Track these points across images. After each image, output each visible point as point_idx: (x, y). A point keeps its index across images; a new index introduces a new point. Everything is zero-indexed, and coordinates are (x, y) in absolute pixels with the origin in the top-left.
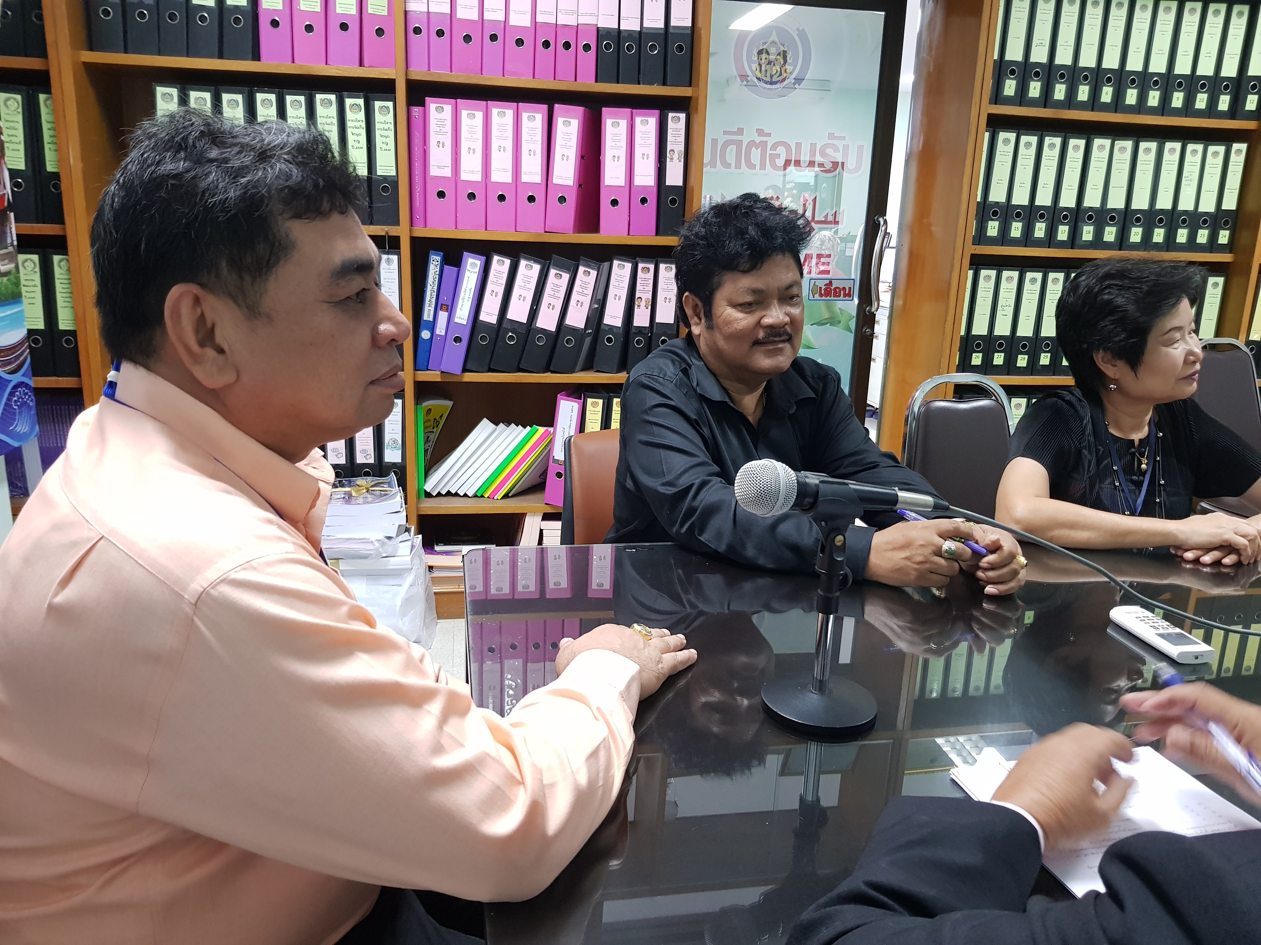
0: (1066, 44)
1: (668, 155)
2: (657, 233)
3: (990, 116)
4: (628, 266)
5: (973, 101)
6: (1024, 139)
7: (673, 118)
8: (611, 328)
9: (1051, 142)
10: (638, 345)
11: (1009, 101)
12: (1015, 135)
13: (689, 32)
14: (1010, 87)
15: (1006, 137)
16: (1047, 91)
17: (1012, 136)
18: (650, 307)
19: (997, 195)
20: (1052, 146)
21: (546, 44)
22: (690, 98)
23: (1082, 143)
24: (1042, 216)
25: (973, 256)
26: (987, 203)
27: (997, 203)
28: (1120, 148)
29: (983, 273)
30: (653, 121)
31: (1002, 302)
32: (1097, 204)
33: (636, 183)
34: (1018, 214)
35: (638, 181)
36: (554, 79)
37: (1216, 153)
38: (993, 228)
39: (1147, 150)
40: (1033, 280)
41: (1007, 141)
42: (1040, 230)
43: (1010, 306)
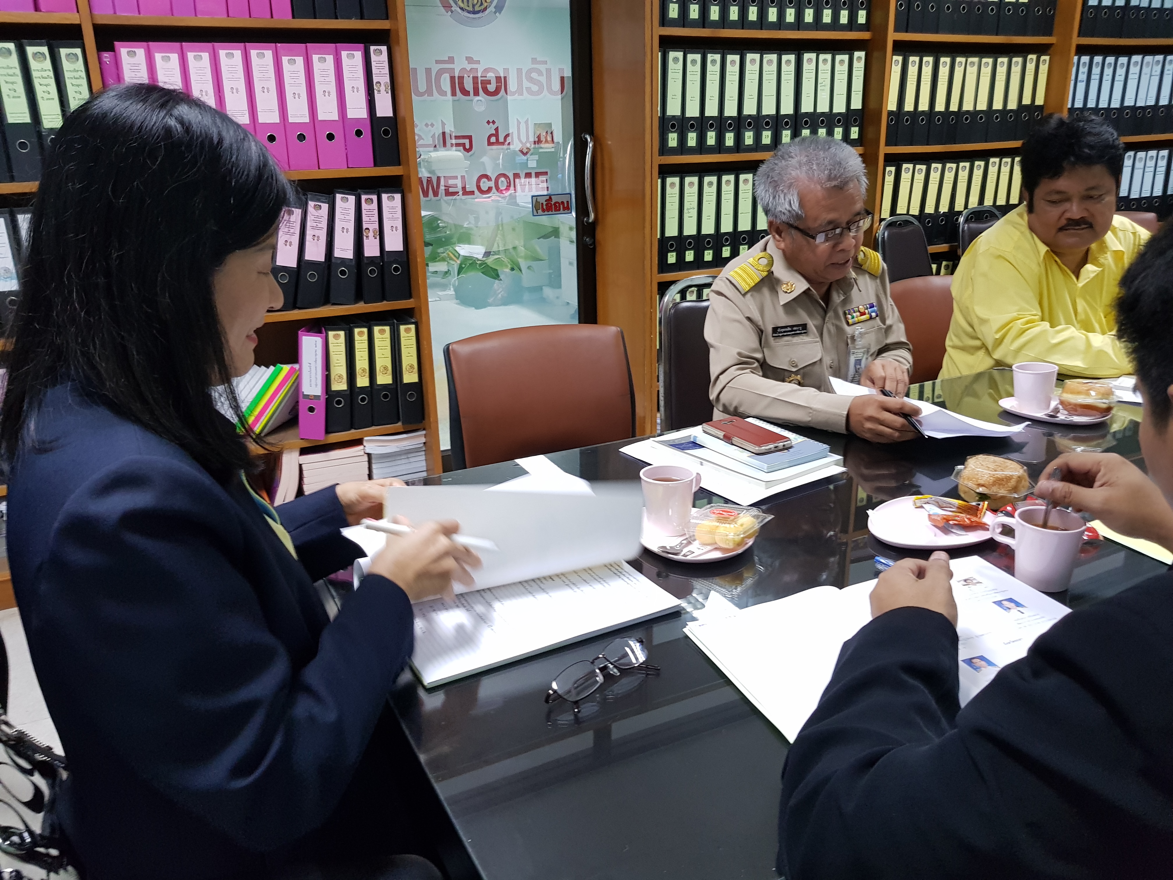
1: (375, 87)
2: (375, 165)
3: (661, 37)
4: (352, 199)
5: (646, 25)
6: (690, 57)
7: (375, 50)
8: (343, 261)
9: (712, 58)
10: (371, 274)
11: (673, 23)
12: (682, 53)
14: (673, 10)
15: (675, 56)
16: (704, 12)
17: (680, 55)
18: (378, 237)
19: (673, 109)
20: (714, 62)
22: (389, 30)
23: (737, 58)
24: (712, 126)
25: (660, 166)
26: (666, 117)
27: (674, 116)
28: (768, 61)
29: (669, 180)
30: (358, 55)
31: (686, 205)
32: (754, 112)
33: (349, 116)
34: (692, 126)
35: (351, 114)
36: (250, 17)
37: (842, 62)
38: (673, 140)
39: (788, 62)
40: (710, 184)
41: (676, 60)
42: (711, 138)
43: (694, 208)
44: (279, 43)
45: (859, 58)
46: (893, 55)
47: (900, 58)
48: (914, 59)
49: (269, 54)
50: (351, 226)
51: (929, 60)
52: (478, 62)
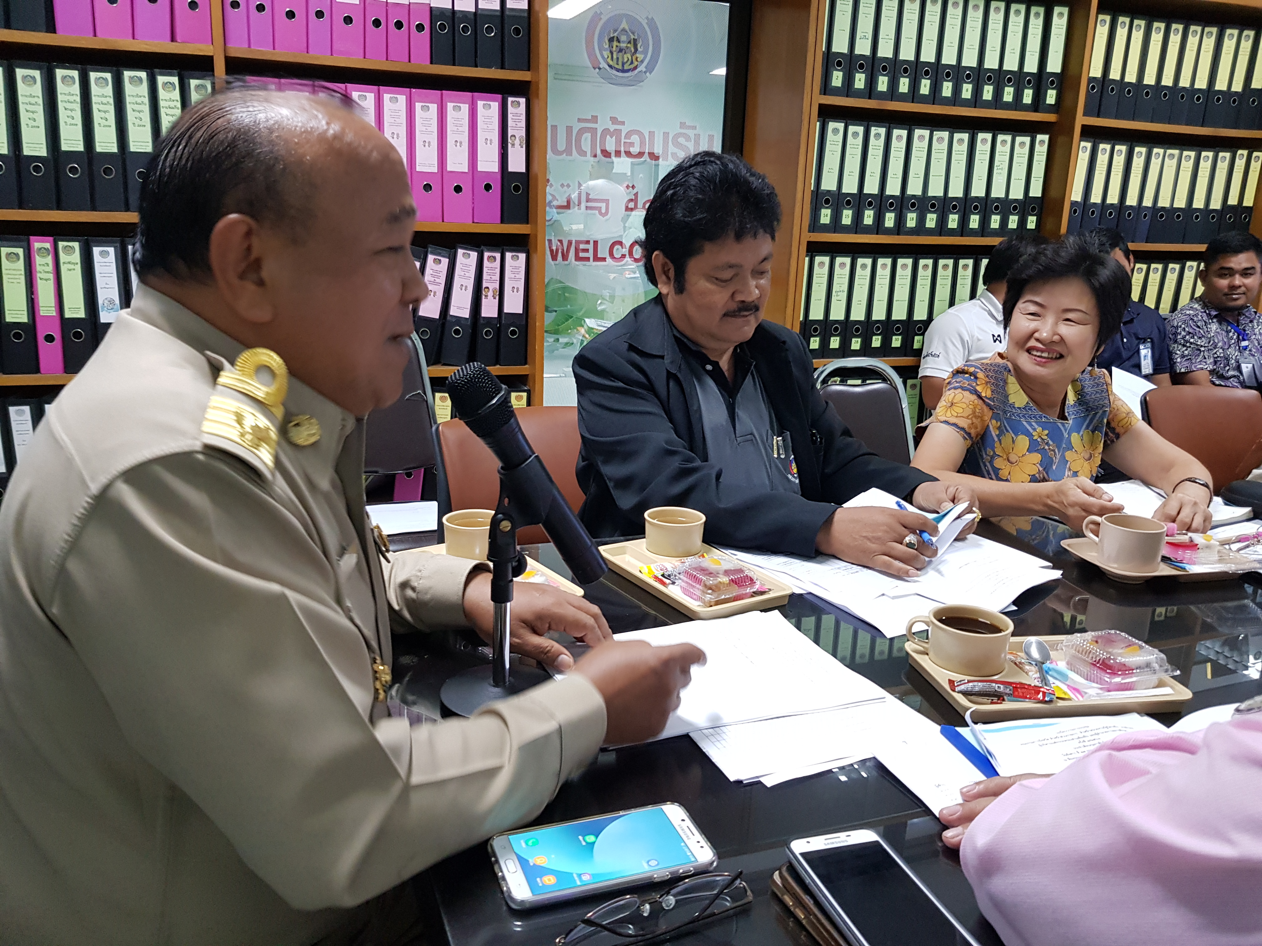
0: (887, 37)
1: (509, 140)
2: (502, 222)
3: (820, 106)
4: (474, 255)
5: (806, 92)
6: (852, 129)
7: (512, 102)
8: (458, 320)
9: (876, 132)
10: (486, 335)
11: (836, 92)
12: (843, 124)
13: (526, 15)
14: (837, 79)
15: (835, 126)
16: (871, 82)
17: (841, 126)
18: (497, 298)
19: (829, 183)
20: (878, 136)
21: (377, 23)
22: (529, 82)
23: (904, 133)
24: (870, 204)
25: (809, 243)
26: (820, 191)
27: (829, 191)
28: (938, 139)
29: (818, 259)
30: (495, 106)
31: (835, 288)
32: (919, 192)
33: (480, 169)
34: (849, 202)
35: (482, 167)
36: (387, 60)
37: (1022, 144)
38: (826, 216)
39: (961, 141)
40: (864, 266)
41: (836, 131)
42: (869, 217)
43: (843, 291)
44: (414, 88)
45: (1042, 142)
46: (1080, 141)
47: (1089, 145)
48: (1105, 147)
49: (402, 99)
50: (470, 284)
51: (1122, 149)
52: (623, 123)
